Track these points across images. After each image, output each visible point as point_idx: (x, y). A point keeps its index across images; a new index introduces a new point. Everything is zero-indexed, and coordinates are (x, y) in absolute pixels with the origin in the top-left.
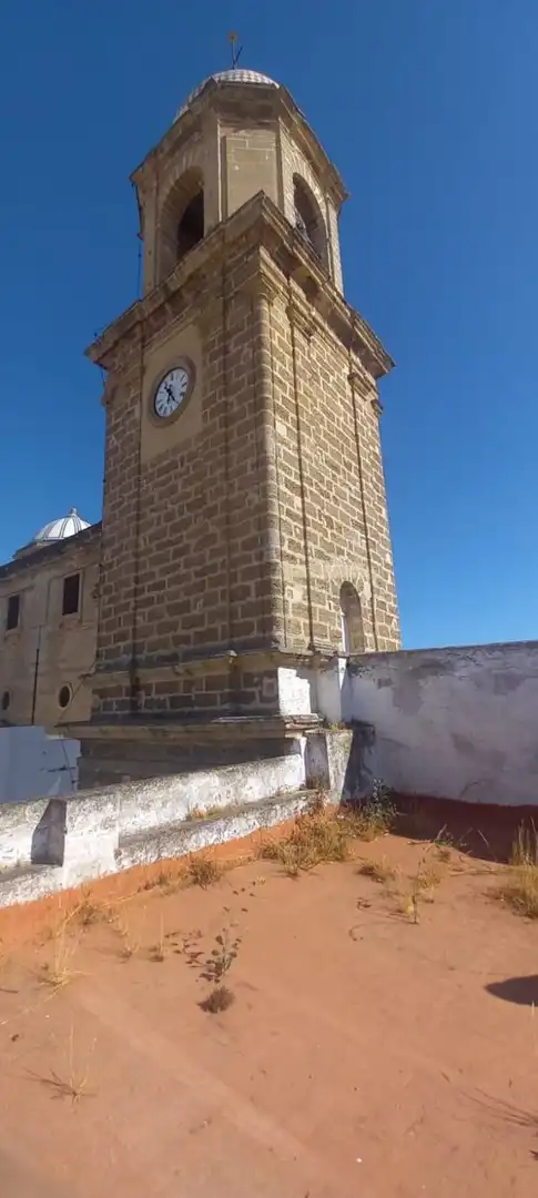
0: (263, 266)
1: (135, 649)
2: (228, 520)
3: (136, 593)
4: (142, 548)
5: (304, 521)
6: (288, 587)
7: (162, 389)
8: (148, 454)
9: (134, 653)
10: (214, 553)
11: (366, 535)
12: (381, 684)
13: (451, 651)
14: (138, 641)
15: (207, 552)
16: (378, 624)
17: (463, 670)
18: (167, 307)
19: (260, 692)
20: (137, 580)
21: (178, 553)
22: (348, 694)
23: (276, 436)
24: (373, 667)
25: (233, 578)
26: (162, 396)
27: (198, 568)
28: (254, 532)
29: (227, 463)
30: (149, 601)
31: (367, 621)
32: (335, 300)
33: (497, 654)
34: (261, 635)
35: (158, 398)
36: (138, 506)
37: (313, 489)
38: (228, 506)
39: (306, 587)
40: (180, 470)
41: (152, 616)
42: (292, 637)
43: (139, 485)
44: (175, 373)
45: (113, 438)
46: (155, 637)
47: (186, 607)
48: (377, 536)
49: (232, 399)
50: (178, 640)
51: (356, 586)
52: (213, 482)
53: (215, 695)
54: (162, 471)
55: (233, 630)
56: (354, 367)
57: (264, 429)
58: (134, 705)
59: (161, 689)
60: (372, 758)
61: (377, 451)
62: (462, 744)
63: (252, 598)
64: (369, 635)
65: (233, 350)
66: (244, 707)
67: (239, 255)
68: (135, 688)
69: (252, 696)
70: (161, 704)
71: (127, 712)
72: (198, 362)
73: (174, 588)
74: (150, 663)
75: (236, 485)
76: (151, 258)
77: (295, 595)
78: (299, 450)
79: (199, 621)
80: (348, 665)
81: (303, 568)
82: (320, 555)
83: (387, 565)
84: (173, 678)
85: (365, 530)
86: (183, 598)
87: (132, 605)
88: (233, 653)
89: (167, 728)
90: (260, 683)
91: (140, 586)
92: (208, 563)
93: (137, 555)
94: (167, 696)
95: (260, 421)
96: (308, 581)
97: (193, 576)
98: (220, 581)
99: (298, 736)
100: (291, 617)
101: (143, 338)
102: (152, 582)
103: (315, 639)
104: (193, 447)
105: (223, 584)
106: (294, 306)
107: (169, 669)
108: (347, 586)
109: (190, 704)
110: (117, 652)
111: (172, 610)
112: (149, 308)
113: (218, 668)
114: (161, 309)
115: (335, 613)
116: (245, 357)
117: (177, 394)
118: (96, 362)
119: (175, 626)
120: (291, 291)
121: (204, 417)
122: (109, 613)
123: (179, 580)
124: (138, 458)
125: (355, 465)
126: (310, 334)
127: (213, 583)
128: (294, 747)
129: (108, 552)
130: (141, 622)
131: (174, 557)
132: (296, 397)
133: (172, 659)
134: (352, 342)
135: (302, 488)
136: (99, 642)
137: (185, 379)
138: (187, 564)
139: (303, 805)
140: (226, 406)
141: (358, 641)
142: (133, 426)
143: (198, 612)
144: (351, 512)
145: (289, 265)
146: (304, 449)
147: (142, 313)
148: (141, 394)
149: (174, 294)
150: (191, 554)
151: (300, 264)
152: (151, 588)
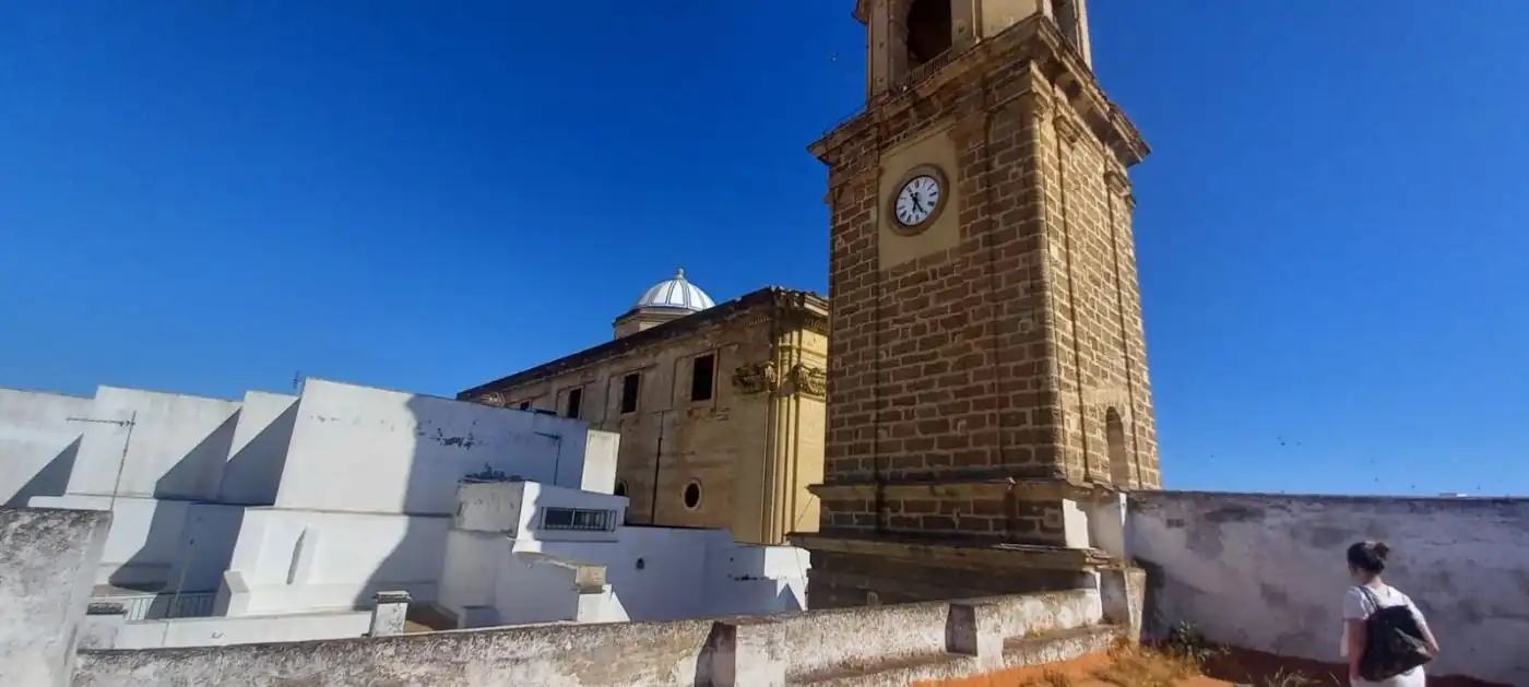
1: (878, 464)
2: (996, 344)
3: (878, 405)
4: (884, 359)
5: (1076, 347)
6: (1066, 417)
7: (906, 194)
8: (885, 264)
9: (877, 468)
10: (978, 376)
11: (1125, 352)
12: (1170, 523)
13: (1260, 497)
14: (880, 455)
15: (971, 372)
16: (1140, 452)
17: (1273, 519)
18: (912, 111)
19: (1041, 522)
20: (878, 392)
21: (931, 370)
22: (1130, 530)
23: (1050, 258)
24: (1160, 506)
25: (1004, 403)
26: (906, 203)
27: (959, 387)
28: (1027, 359)
29: (994, 283)
30: (897, 416)
31: (1130, 449)
32: (1095, 97)
33: (1318, 506)
34: (1040, 464)
35: (900, 203)
36: (878, 315)
37: (1082, 311)
38: (996, 328)
39: (1079, 415)
40: (931, 283)
41: (898, 432)
42: (1072, 469)
43: (877, 291)
44: (922, 181)
45: (840, 239)
46: (903, 453)
47: (944, 425)
48: (1134, 353)
49: (998, 217)
50: (932, 460)
51: (1119, 412)
52: (976, 301)
53: (987, 521)
54: (905, 283)
55: (1004, 457)
56: (1109, 163)
57: (1039, 253)
58: (879, 521)
59: (909, 507)
60: (1165, 604)
61: (1132, 254)
62: (1274, 597)
64: (1132, 465)
65: (997, 166)
66: (1019, 534)
67: (1002, 68)
68: (880, 504)
69: (1030, 525)
70: (915, 522)
71: (872, 527)
72: (952, 172)
73: (926, 405)
74: (897, 480)
75: (1005, 307)
76: (884, 50)
77: (1071, 425)
78: (1068, 270)
79: (962, 442)
80: (1128, 500)
81: (1075, 395)
82: (1091, 382)
83: (1145, 385)
84: (931, 498)
85: (1124, 347)
86: (938, 417)
87: (873, 417)
88: (1012, 480)
89: (933, 548)
90: (1040, 513)
91: (881, 398)
92: (972, 384)
93: (877, 366)
94: (921, 515)
95: (1034, 245)
96: (1081, 409)
97: (952, 396)
98: (989, 404)
99: (1092, 571)
100: (1069, 447)
101: (878, 140)
102: (898, 396)
103: (1090, 469)
104: (948, 261)
105: (992, 407)
106: (1062, 117)
107: (925, 488)
108: (1111, 410)
109: (953, 525)
110: (853, 464)
111: (925, 428)
112: (890, 111)
113: (993, 493)
114: (904, 114)
115: (1105, 442)
116: (1015, 175)
117: (924, 204)
118: (819, 158)
119: (928, 444)
120: (1056, 100)
121: (963, 233)
122: (841, 422)
123: (933, 397)
124: (876, 265)
125: (1113, 274)
126: (1073, 140)
127: (979, 405)
128: (1088, 581)
129: (838, 360)
130: (884, 437)
131: (926, 373)
132: (1064, 212)
133: (928, 478)
134: (1105, 133)
135: (1072, 310)
136: (829, 452)
137: (935, 189)
138: (943, 382)
139: (1111, 638)
140: (990, 224)
141: (1120, 473)
142: (867, 229)
143: (959, 433)
144: (1112, 328)
145: (1054, 72)
146: (1072, 267)
147: (881, 116)
148: (877, 198)
149: (922, 100)
150: (949, 373)
151: (1066, 70)
152: (896, 403)
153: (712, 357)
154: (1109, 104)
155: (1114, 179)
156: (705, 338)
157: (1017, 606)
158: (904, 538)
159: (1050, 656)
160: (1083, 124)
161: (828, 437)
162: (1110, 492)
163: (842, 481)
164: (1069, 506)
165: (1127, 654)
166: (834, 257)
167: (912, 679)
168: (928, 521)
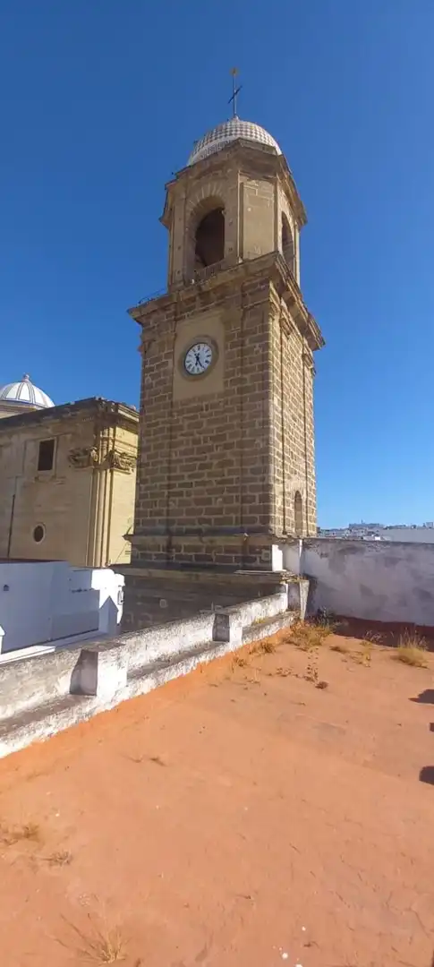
0: (271, 295)
1: (169, 522)
2: (241, 454)
3: (169, 486)
4: (174, 458)
5: (283, 457)
6: (276, 498)
7: (191, 353)
8: (177, 397)
9: (167, 525)
10: (230, 472)
11: (306, 459)
12: (322, 556)
14: (170, 518)
15: (226, 470)
16: (309, 515)
17: (369, 553)
18: (197, 298)
19: (260, 558)
20: (169, 478)
21: (203, 467)
22: (303, 559)
23: (274, 405)
24: (318, 546)
25: (244, 489)
26: (191, 359)
27: (219, 479)
28: (258, 465)
29: (242, 417)
30: (181, 494)
31: (304, 513)
32: (302, 309)
34: (262, 525)
35: (188, 359)
36: (171, 430)
37: (287, 437)
38: (242, 445)
39: (282, 496)
40: (204, 412)
41: (182, 503)
42: (277, 528)
43: (171, 414)
44: (202, 346)
45: (149, 377)
46: (184, 516)
47: (209, 501)
48: (309, 460)
49: (247, 376)
50: (202, 521)
51: (301, 492)
52: (231, 427)
53: (231, 557)
54: (190, 411)
55: (243, 521)
56: (305, 348)
57: (269, 402)
58: (168, 557)
59: (187, 549)
60: (317, 596)
61: (312, 402)
62: (365, 591)
63: (257, 503)
64: (305, 522)
65: (248, 345)
66: (248, 565)
67: (254, 282)
68: (169, 547)
69: (255, 559)
70: (190, 558)
71: (164, 561)
72: (221, 344)
73: (199, 488)
74: (180, 533)
75: (247, 433)
76: (181, 252)
77: (278, 503)
78: (282, 413)
79: (219, 511)
80: (303, 543)
81: (281, 485)
82: (290, 478)
83: (313, 476)
84: (200, 544)
85: (305, 456)
86: (206, 496)
87: (166, 493)
88: (246, 535)
89: (200, 573)
90: (260, 553)
91: (172, 482)
92: (226, 477)
93: (170, 462)
94: (193, 554)
95: (265, 397)
96: (284, 493)
97: (215, 484)
98: (235, 489)
99: (284, 583)
100: (277, 515)
101: (175, 314)
102: (181, 482)
103: (286, 527)
104: (216, 401)
105: (237, 492)
106: (284, 319)
107: (196, 538)
108: (298, 492)
109: (212, 560)
110: (153, 522)
111: (198, 502)
112: (184, 295)
113: (235, 541)
114: (193, 300)
115: (293, 510)
116: (257, 352)
117: (202, 360)
118: (135, 319)
119: (200, 512)
120: (281, 308)
121: (226, 383)
122: (145, 496)
123: (204, 483)
124: (171, 396)
125: (303, 415)
126: (289, 334)
127: (230, 490)
128: (283, 589)
129: (144, 456)
130: (173, 506)
131: (200, 469)
132: (282, 377)
133: (199, 532)
134: (305, 331)
135: (283, 436)
136: (137, 514)
137: (210, 353)
138: (210, 475)
139: (292, 619)
140: (242, 380)
141: (299, 526)
142: (165, 373)
143: (218, 506)
144: (300, 445)
145: (282, 290)
146: (284, 411)
147: (178, 297)
148: (173, 353)
149: (204, 293)
150: (213, 469)
151: (288, 290)
152: (181, 486)
153: (53, 441)
154: (309, 314)
155: (307, 359)
156: (48, 428)
157: (249, 609)
158: (184, 567)
159: (264, 634)
160: (294, 323)
161: (137, 505)
162: (295, 539)
163: (145, 533)
164: (275, 548)
165: (299, 626)
166: (143, 388)
167: (197, 661)
168: (198, 558)
